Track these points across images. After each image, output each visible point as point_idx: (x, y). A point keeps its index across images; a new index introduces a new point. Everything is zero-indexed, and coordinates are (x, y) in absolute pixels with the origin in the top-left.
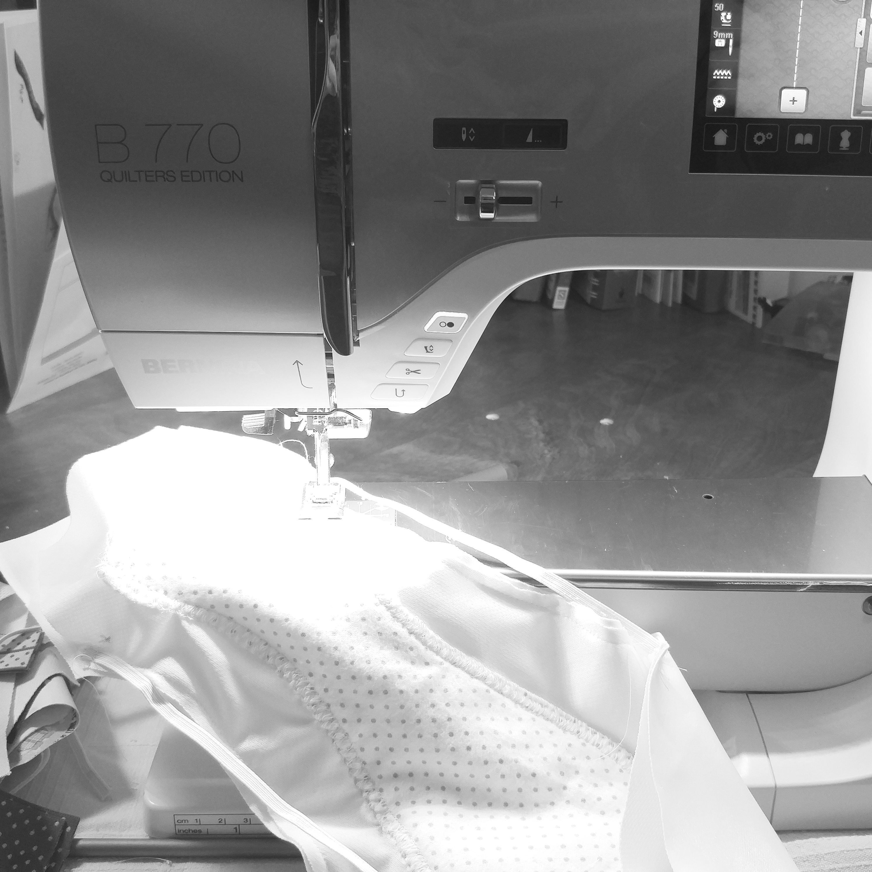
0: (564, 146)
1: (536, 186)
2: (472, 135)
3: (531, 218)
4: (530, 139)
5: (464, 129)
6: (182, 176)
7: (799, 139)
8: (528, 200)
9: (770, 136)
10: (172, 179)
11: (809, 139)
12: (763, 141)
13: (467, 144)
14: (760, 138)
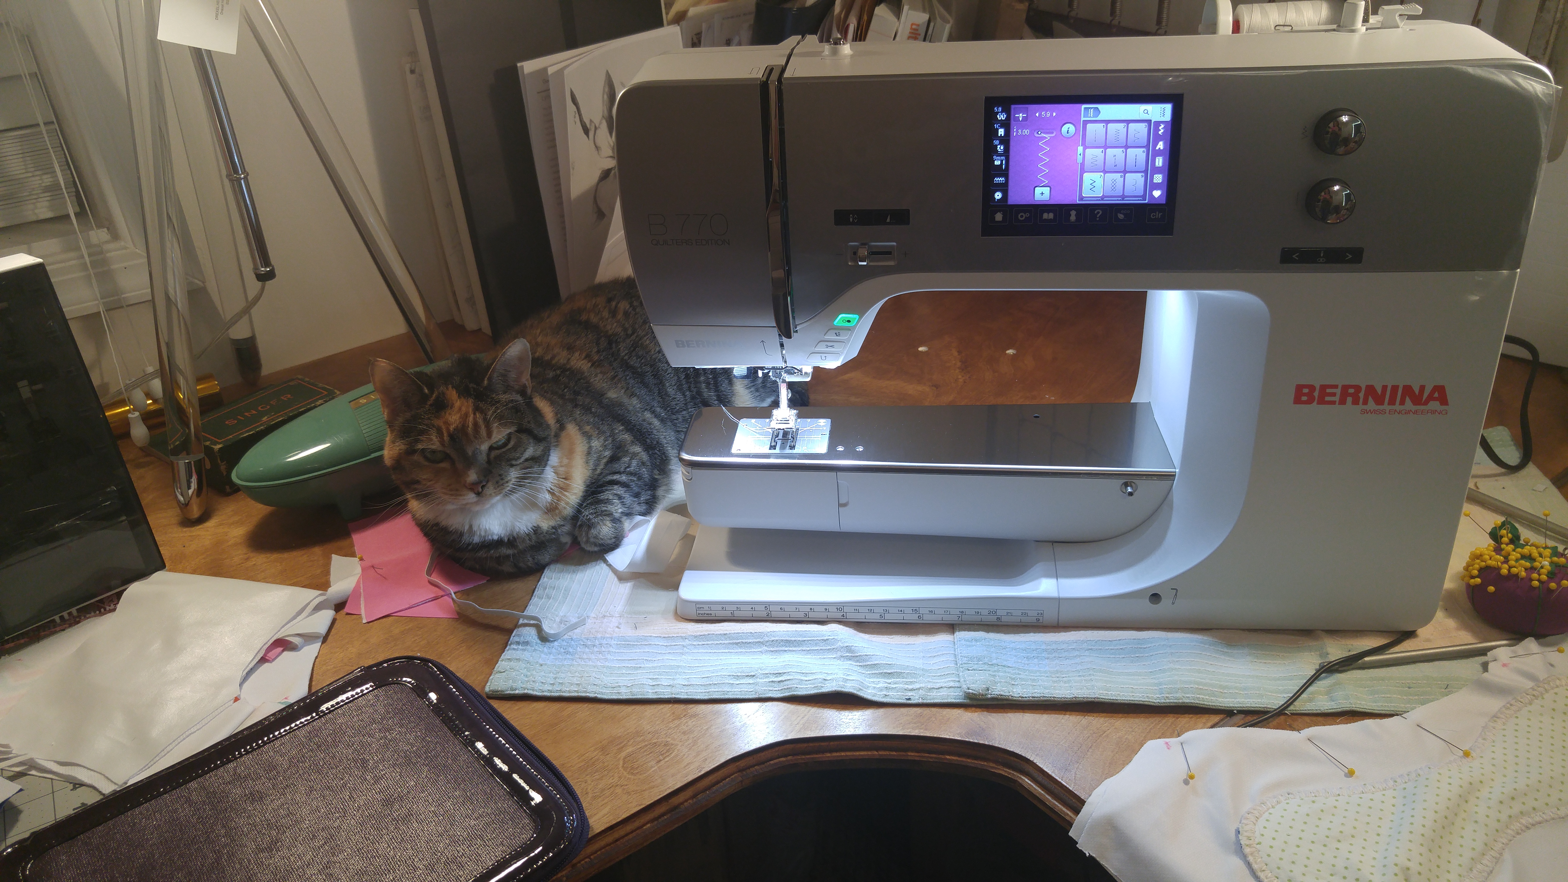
0: (908, 223)
1: (893, 246)
2: (856, 218)
3: (892, 263)
4: (888, 220)
5: (851, 215)
6: (696, 242)
7: (1045, 216)
8: (889, 253)
9: (1028, 215)
10: (690, 244)
11: (1051, 216)
12: (1024, 218)
13: (853, 223)
14: (1022, 216)
